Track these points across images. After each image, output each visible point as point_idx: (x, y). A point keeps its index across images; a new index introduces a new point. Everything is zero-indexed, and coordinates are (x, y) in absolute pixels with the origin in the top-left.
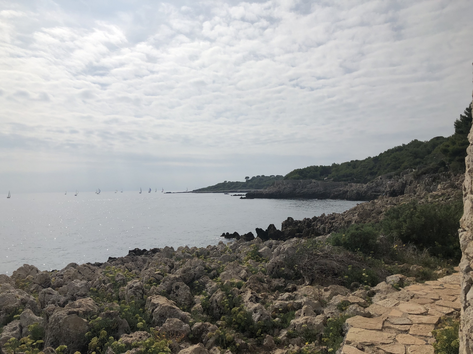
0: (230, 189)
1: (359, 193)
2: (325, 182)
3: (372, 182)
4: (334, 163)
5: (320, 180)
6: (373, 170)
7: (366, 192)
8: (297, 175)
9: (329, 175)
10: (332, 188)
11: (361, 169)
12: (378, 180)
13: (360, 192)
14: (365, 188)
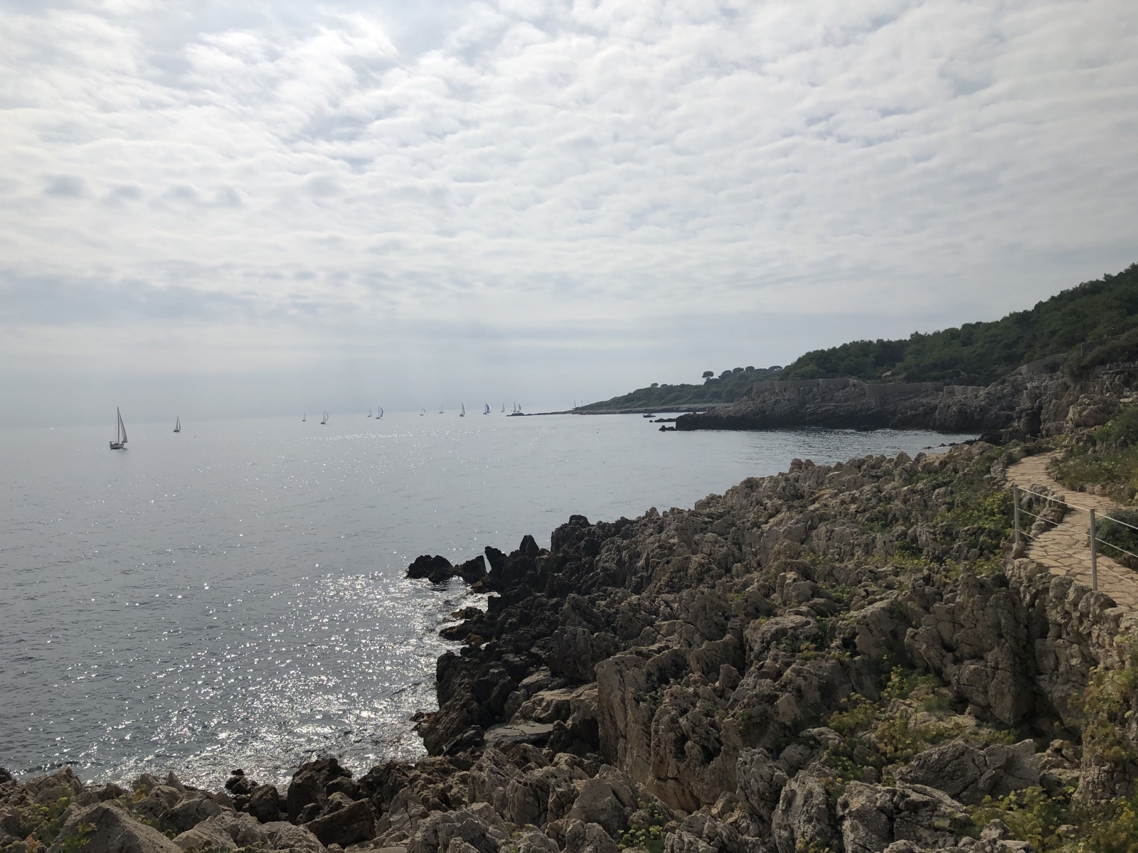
0: (663, 404)
1: (966, 413)
2: (883, 382)
3: (1003, 382)
4: (917, 333)
5: (870, 378)
6: (1014, 350)
7: (983, 410)
8: (811, 367)
9: (899, 365)
10: (902, 400)
11: (982, 346)
12: (1018, 376)
13: (968, 411)
14: (981, 398)
